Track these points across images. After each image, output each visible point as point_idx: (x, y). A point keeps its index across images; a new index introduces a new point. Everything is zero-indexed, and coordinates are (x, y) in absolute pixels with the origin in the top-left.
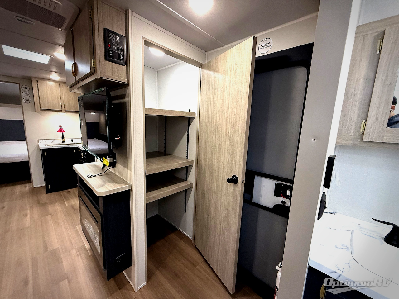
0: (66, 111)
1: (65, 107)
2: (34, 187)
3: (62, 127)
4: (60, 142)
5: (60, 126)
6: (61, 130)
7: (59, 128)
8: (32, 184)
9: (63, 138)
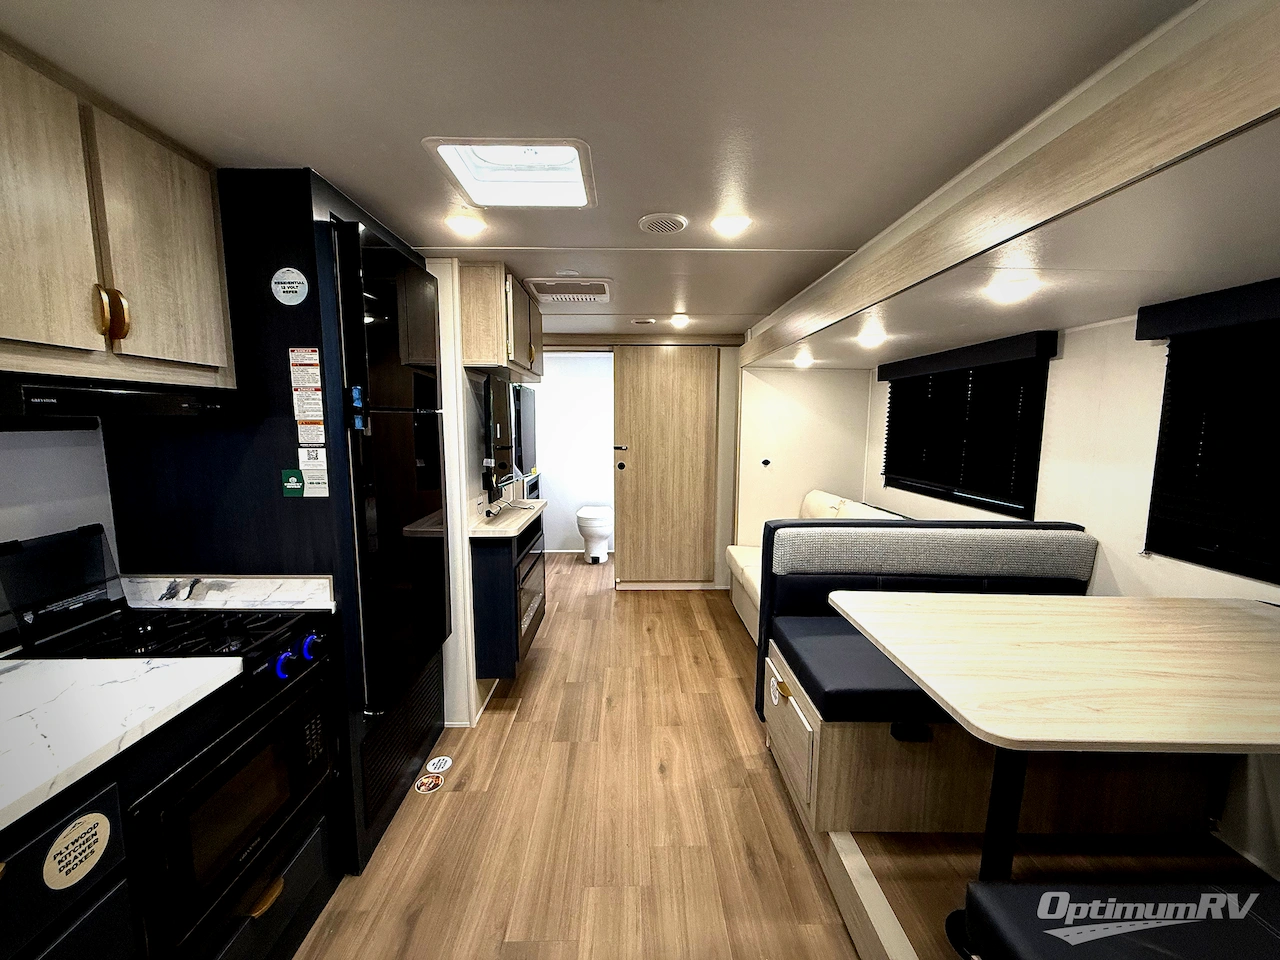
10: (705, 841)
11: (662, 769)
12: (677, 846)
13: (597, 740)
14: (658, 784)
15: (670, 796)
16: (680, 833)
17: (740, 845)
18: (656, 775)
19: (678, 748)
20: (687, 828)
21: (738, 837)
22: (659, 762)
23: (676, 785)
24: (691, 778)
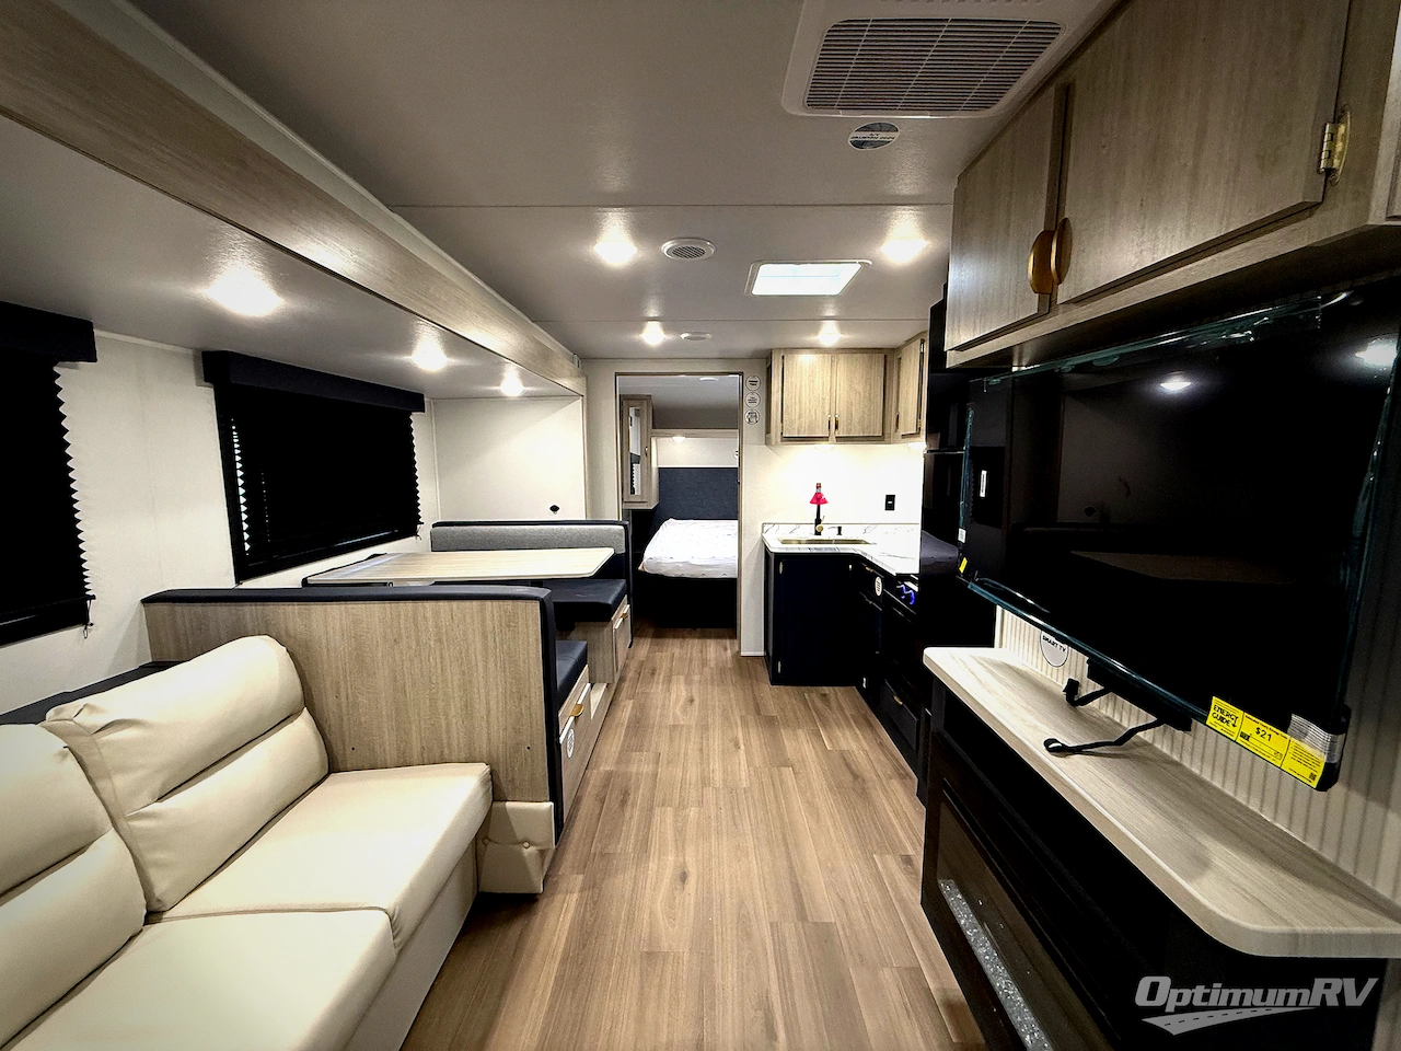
0: (840, 439)
1: (836, 427)
2: (743, 654)
3: (823, 491)
4: (809, 533)
5: (819, 486)
6: (818, 500)
7: (814, 491)
8: (736, 641)
9: (818, 521)
10: (657, 811)
11: (684, 877)
12: (681, 806)
13: (771, 924)
14: (690, 859)
15: (680, 845)
16: (676, 816)
17: (629, 808)
18: (692, 870)
19: (659, 907)
20: (669, 820)
21: (627, 815)
22: (687, 887)
23: (671, 858)
24: (652, 865)
